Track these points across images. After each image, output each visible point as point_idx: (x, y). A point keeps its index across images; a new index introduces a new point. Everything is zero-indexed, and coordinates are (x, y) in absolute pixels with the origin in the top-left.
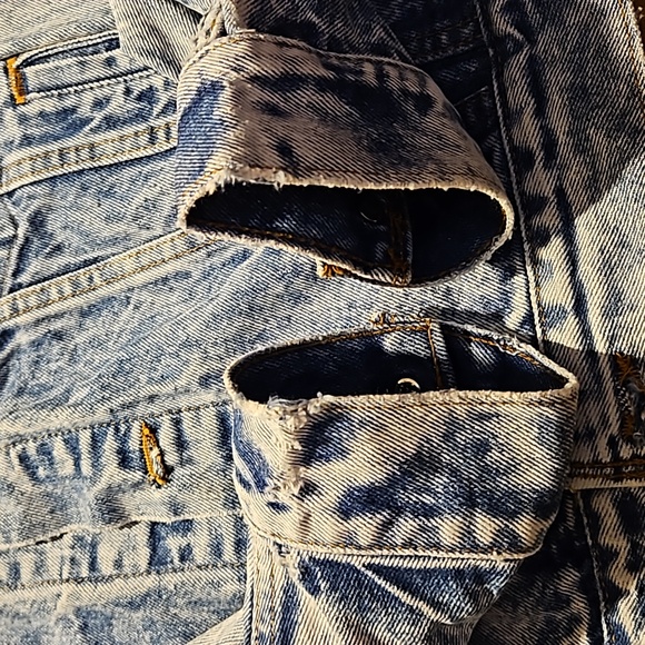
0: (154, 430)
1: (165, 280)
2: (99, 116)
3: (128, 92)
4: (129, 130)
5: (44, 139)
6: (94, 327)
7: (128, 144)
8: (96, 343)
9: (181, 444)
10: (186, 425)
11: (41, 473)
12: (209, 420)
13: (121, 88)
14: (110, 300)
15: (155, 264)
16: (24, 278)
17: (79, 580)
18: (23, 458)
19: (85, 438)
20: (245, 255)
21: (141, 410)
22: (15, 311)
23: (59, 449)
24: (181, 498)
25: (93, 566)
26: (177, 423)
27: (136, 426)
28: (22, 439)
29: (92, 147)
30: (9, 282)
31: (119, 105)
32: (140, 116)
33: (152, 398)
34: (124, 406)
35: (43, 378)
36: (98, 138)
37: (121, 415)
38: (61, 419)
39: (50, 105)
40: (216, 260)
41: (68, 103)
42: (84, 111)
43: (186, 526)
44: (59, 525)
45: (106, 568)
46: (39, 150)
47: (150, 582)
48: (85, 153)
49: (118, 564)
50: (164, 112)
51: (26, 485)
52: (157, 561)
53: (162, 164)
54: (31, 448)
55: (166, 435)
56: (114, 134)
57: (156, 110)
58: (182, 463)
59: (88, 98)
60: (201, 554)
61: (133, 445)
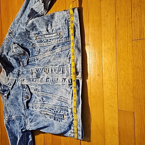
0: (47, 69)
1: (49, 56)
2: (44, 41)
3: (46, 39)
4: (46, 43)
5: (40, 43)
6: (44, 59)
7: (46, 44)
8: (44, 61)
9: (48, 71)
10: (49, 69)
11: (38, 71)
12: (51, 69)
13: (45, 39)
14: (45, 57)
15: (48, 54)
16: (39, 54)
17: (41, 82)
18: (37, 70)
19: (41, 69)
20: (55, 54)
21: (46, 67)
22: (38, 57)
23: (40, 70)
24: (48, 76)
25: (42, 81)
26: (48, 69)
27: (45, 69)
28: (37, 68)
29: (43, 44)
30: (38, 55)
31: (45, 41)
32: (47, 42)
33: (47, 66)
34: (44, 67)
35: (40, 64)
36: (44, 43)
37: (44, 68)
38: (39, 67)
39: (39, 40)
40: (53, 55)
41: (41, 40)
42: (43, 41)
43: (49, 78)
44: (40, 76)
45: (43, 81)
46: (39, 44)
47: (45, 83)
48: (43, 45)
49: (44, 81)
50: (49, 42)
51: (37, 72)
52: (46, 81)
53: (48, 47)
54: (37, 69)
55: (47, 70)
56: (45, 43)
57: (48, 41)
58: (48, 73)
59: (43, 40)
60: (49, 81)
61: (45, 70)
